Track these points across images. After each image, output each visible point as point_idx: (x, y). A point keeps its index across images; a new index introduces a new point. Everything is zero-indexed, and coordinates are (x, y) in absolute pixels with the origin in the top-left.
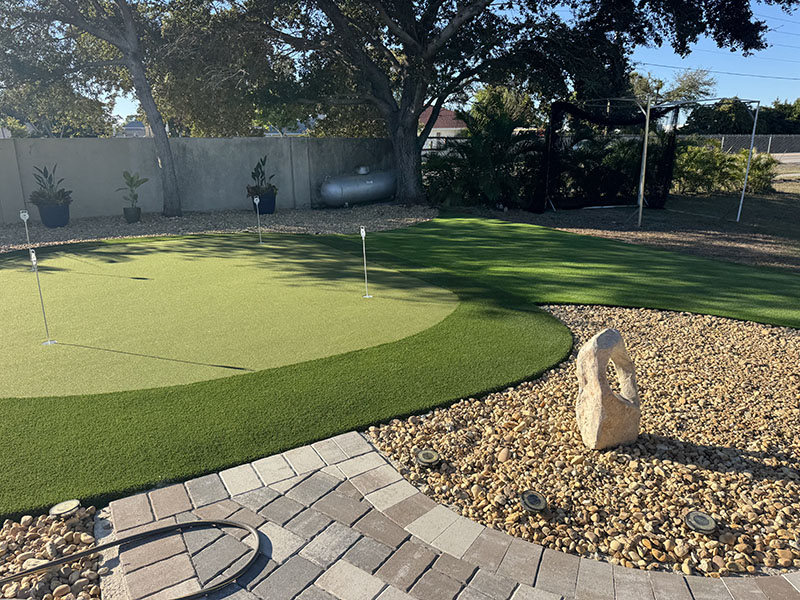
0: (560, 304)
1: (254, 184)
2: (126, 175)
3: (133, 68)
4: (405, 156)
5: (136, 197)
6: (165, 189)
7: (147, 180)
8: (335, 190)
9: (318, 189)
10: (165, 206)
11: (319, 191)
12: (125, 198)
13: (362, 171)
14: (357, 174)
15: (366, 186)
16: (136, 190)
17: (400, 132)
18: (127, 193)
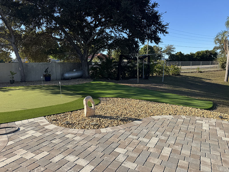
0: (102, 97)
1: (45, 74)
2: (11, 72)
3: (13, 46)
4: (85, 67)
5: (13, 77)
6: (21, 75)
7: (16, 73)
8: (67, 75)
9: (62, 75)
10: (21, 80)
11: (63, 75)
12: (10, 78)
13: (74, 70)
14: (73, 71)
15: (75, 74)
16: (13, 76)
17: (83, 61)
18: (11, 76)
